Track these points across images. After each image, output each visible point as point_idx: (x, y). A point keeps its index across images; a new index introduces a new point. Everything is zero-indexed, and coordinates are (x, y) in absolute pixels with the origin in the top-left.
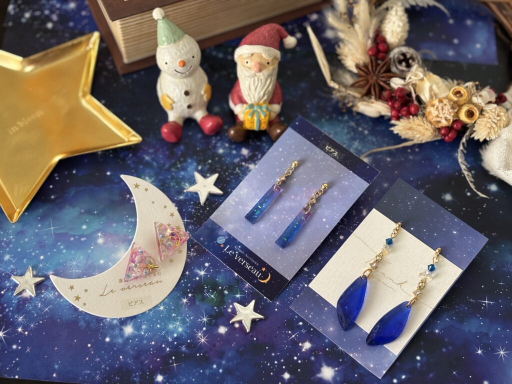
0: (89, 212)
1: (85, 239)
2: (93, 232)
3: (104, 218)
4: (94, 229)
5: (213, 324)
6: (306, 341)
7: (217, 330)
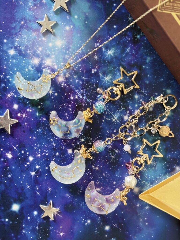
0: (87, 18)
1: (68, 18)
2: (73, 23)
3: (83, 28)
4: (75, 23)
5: (19, 101)
6: (12, 155)
7: (15, 103)
